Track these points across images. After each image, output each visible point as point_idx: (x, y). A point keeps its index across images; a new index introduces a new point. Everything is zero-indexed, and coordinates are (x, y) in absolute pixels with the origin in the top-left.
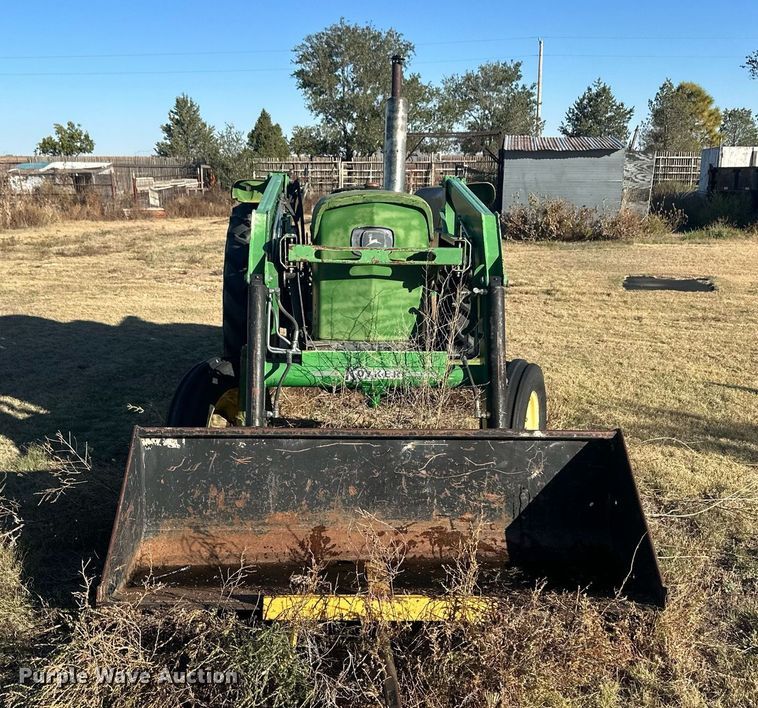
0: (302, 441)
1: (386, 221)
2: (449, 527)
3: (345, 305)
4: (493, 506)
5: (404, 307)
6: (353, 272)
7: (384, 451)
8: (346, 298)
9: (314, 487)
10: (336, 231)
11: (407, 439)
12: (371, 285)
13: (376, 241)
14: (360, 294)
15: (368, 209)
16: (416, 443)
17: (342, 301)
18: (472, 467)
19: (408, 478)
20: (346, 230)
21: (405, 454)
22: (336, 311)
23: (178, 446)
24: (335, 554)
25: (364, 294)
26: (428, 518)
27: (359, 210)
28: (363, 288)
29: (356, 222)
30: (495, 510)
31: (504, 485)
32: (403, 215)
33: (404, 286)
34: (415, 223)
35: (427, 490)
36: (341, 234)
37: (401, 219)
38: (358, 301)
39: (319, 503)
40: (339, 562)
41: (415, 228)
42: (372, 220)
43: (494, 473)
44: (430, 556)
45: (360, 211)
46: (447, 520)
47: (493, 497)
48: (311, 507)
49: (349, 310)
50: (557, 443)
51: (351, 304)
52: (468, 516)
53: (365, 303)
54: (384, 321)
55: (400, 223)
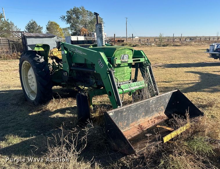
1: (127, 53)
3: (119, 74)
4: (162, 109)
5: (129, 73)
6: (121, 66)
8: (120, 72)
9: (137, 115)
10: (118, 56)
12: (124, 68)
13: (126, 58)
14: (122, 71)
15: (124, 50)
16: (152, 100)
17: (119, 73)
22: (117, 75)
23: (112, 114)
24: (145, 128)
25: (123, 70)
28: (123, 69)
29: (122, 54)
33: (129, 68)
34: (131, 53)
35: (154, 109)
36: (119, 57)
37: (129, 52)
38: (122, 72)
39: (138, 118)
40: (147, 129)
42: (125, 53)
43: (162, 102)
44: (159, 122)
45: (123, 51)
47: (162, 107)
48: (137, 120)
49: (120, 75)
51: (120, 73)
53: (123, 72)
54: (126, 76)
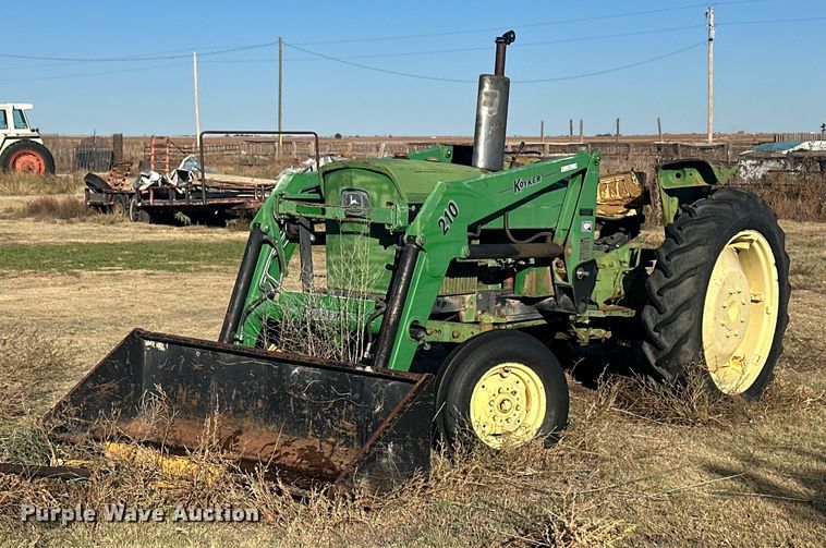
0: (232, 356)
1: (362, 184)
2: (318, 447)
3: (339, 257)
4: (349, 434)
5: (381, 263)
6: (343, 228)
7: (280, 371)
9: (237, 397)
11: (296, 363)
12: (353, 240)
13: (355, 201)
14: (348, 248)
15: (349, 174)
16: (301, 368)
17: (338, 254)
18: (336, 396)
19: (294, 399)
20: (338, 191)
21: (293, 377)
23: (163, 349)
25: (350, 248)
26: (306, 436)
27: (344, 175)
28: (349, 243)
30: (349, 437)
31: (356, 416)
32: (375, 180)
33: (381, 244)
34: (385, 187)
35: (305, 412)
36: (336, 195)
38: (347, 254)
39: (240, 411)
41: (385, 192)
42: (352, 183)
43: (349, 403)
46: (318, 440)
47: (348, 425)
48: (235, 412)
50: (394, 383)
51: (343, 257)
52: (331, 439)
55: (373, 187)
